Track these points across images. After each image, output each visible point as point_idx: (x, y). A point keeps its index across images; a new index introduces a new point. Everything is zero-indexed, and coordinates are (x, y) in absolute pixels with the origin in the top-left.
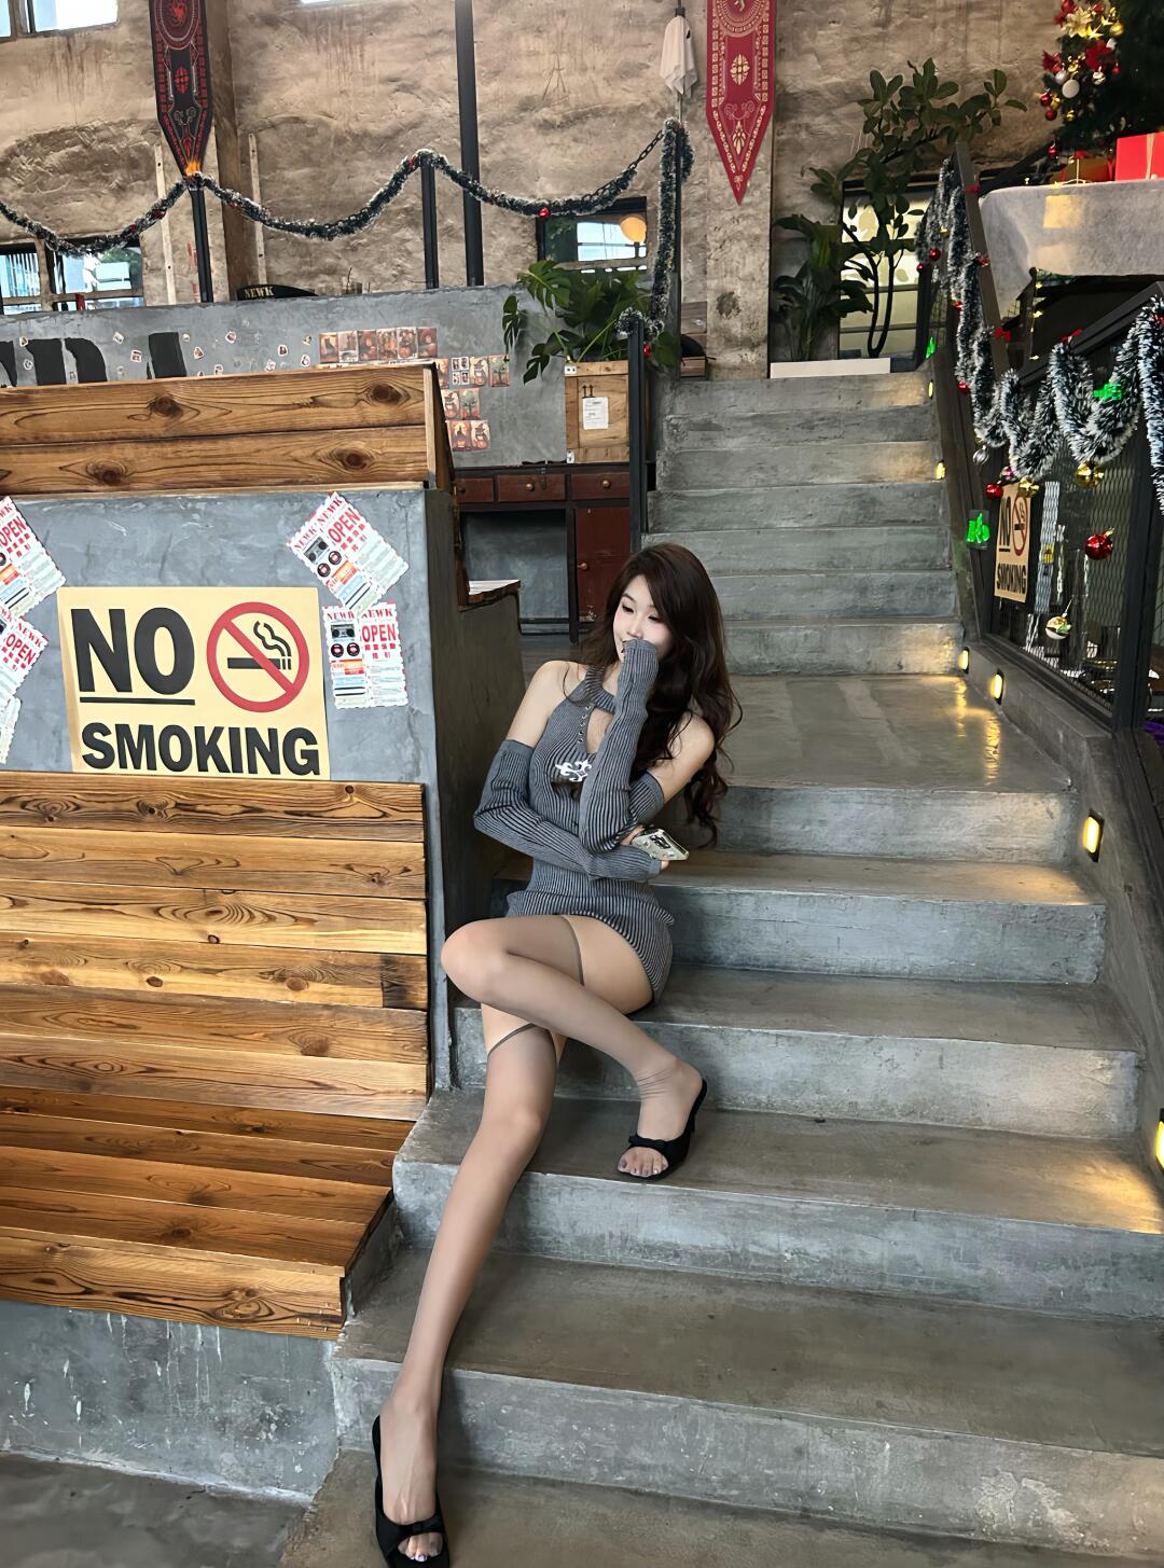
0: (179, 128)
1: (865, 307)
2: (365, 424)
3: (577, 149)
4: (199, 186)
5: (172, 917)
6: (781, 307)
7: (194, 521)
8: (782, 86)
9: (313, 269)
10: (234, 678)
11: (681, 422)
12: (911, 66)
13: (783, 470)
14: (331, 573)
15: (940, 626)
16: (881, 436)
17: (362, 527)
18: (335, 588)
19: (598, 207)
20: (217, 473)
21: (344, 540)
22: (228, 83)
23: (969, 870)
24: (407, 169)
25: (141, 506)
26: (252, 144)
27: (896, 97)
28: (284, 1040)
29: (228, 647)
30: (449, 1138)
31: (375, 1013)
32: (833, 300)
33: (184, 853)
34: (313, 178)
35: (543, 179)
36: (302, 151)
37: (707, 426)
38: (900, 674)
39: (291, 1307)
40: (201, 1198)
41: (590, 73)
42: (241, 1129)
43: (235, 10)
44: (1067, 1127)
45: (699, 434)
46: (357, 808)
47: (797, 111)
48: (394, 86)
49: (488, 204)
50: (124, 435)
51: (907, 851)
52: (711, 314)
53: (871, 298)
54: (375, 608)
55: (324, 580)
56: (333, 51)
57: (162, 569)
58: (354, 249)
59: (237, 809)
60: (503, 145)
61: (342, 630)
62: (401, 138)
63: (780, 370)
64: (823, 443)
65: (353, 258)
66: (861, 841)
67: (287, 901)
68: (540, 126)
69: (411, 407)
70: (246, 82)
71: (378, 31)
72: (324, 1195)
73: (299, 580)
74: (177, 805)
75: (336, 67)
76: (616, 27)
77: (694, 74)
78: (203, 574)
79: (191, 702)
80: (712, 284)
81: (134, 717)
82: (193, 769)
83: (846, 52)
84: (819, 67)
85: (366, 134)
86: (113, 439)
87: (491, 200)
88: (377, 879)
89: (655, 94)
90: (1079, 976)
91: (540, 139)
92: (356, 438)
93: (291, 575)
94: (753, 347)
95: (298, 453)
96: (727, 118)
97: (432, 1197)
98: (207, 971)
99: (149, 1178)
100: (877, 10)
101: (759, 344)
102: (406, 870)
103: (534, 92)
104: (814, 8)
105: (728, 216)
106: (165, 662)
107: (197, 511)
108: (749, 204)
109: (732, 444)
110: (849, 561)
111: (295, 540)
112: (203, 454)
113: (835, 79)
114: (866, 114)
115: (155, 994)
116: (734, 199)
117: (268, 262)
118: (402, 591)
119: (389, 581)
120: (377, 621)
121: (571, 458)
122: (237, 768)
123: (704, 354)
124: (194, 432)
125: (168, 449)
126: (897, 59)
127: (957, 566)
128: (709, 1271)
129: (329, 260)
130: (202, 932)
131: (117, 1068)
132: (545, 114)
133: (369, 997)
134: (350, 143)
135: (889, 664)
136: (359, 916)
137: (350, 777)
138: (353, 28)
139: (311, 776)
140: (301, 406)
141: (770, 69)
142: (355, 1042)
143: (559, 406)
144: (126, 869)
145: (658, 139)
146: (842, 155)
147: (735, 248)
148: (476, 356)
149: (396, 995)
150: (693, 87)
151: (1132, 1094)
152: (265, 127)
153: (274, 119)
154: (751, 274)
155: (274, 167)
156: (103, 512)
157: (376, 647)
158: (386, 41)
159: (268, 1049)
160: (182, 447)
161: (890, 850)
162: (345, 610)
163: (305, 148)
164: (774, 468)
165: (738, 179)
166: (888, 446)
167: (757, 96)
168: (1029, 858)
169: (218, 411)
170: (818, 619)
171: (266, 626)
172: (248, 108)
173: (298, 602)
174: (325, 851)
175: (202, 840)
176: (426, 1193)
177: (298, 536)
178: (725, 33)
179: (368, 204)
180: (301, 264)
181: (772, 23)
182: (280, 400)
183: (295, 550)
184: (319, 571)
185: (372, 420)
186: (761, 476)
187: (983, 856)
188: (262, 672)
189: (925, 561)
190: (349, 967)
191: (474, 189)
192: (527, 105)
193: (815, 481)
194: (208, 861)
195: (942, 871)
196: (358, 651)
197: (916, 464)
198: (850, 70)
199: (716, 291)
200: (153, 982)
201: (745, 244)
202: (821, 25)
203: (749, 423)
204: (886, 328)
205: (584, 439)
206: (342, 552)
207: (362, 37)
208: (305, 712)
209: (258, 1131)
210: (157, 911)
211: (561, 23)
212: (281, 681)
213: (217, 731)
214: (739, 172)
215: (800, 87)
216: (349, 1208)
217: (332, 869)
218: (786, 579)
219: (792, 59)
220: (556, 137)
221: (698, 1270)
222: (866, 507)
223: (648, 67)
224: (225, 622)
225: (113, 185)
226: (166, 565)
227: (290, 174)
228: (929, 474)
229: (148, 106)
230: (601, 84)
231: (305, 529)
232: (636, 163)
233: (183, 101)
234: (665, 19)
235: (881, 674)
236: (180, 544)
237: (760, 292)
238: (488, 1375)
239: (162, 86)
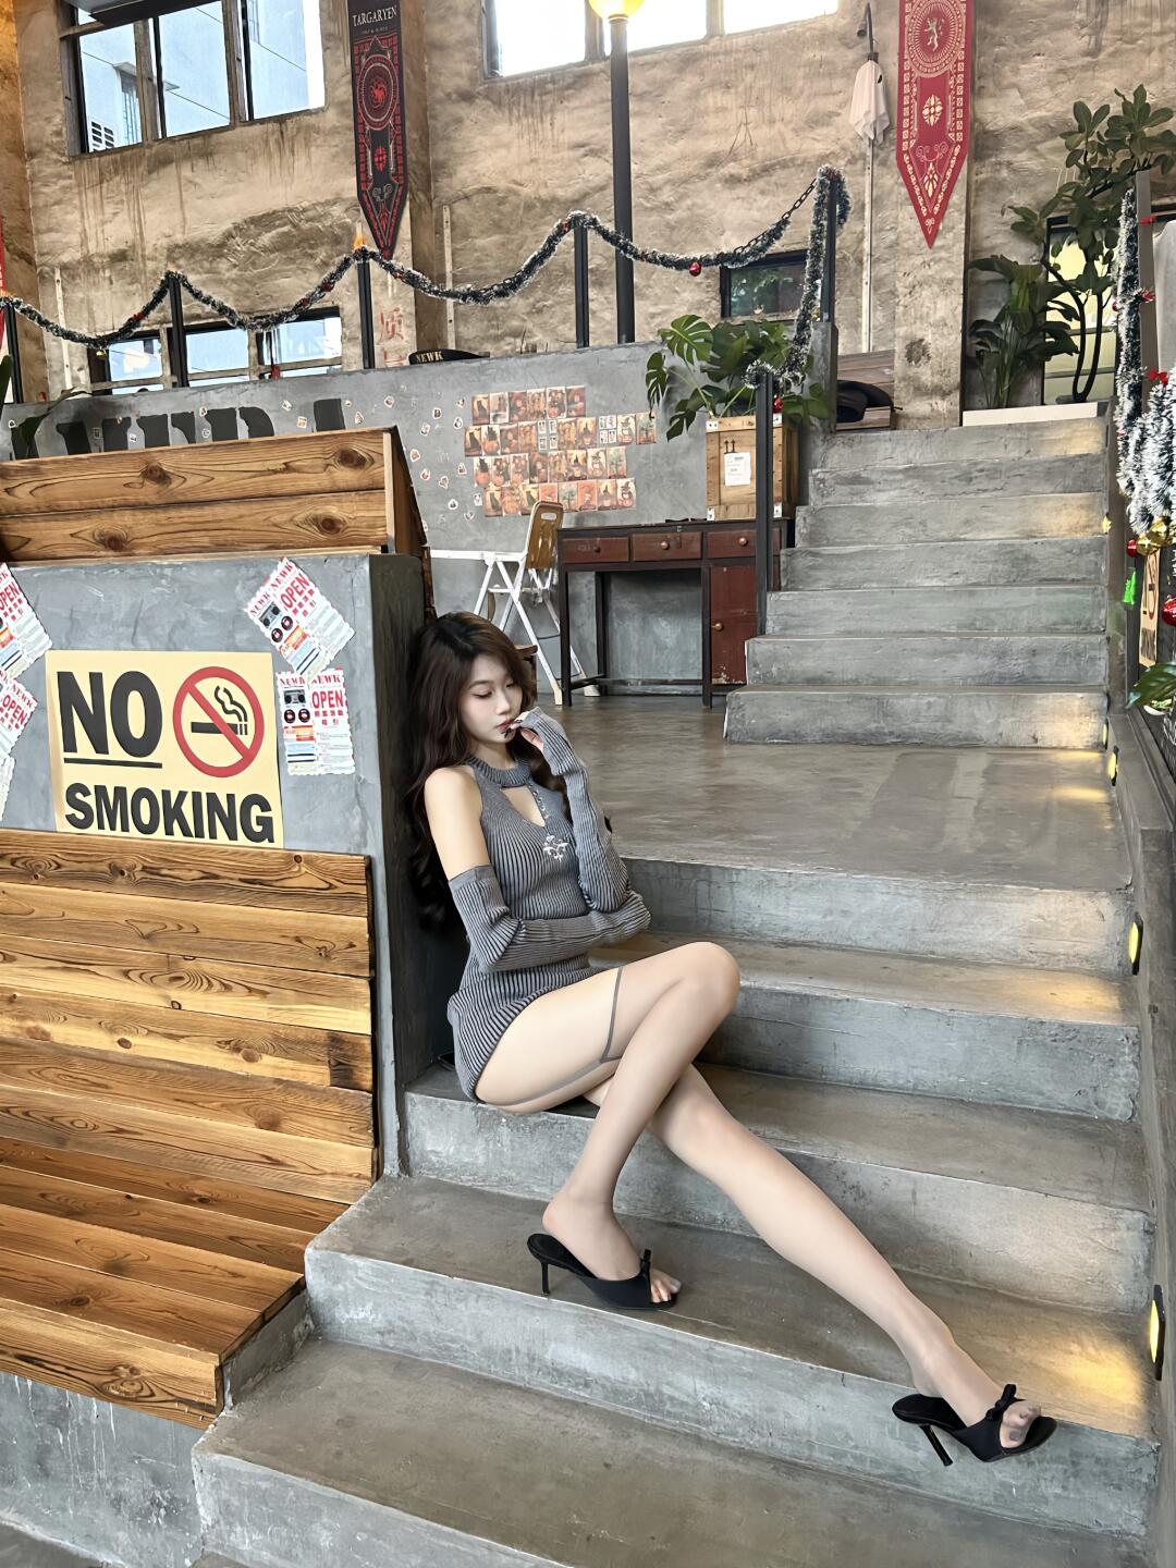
0: (377, 205)
1: (1071, 350)
2: (335, 488)
3: (764, 201)
4: (365, 259)
5: (139, 980)
6: (978, 353)
7: (161, 586)
8: (981, 123)
9: (500, 332)
10: (196, 741)
11: (827, 476)
12: (1118, 94)
13: (932, 525)
14: (285, 637)
15: (1080, 695)
16: (1049, 488)
17: (311, 592)
18: (287, 653)
19: (751, 259)
20: (206, 539)
21: (295, 605)
22: (423, 159)
23: (1001, 975)
24: (561, 232)
25: (117, 571)
26: (446, 215)
27: (1103, 127)
28: (239, 1111)
29: (192, 712)
30: (371, 1226)
31: (324, 1091)
32: (1040, 341)
33: (149, 917)
34: (503, 244)
36: (493, 220)
37: (856, 480)
38: (1034, 747)
39: (170, 1391)
40: (116, 1267)
41: (778, 125)
42: (188, 1199)
43: (433, 87)
44: (1063, 1290)
45: (846, 489)
46: (305, 879)
47: (997, 149)
48: (582, 151)
49: (639, 262)
50: (122, 502)
51: (939, 949)
52: (899, 362)
53: (1076, 340)
54: (324, 673)
55: (277, 645)
56: (524, 121)
57: (134, 634)
58: (540, 311)
59: (196, 874)
60: (689, 202)
61: (294, 697)
62: (588, 201)
63: (972, 418)
64: (982, 496)
65: (538, 319)
66: (888, 936)
67: (241, 970)
68: (726, 181)
70: (441, 157)
71: (568, 98)
72: (235, 1275)
73: (256, 645)
74: (144, 869)
75: (526, 137)
76: (806, 77)
77: (886, 118)
78: (170, 639)
79: (159, 766)
80: (901, 331)
81: (111, 778)
82: (160, 832)
83: (1052, 85)
84: (1022, 102)
85: (554, 199)
86: (113, 507)
87: (643, 257)
88: (325, 954)
89: (846, 141)
90: (1110, 1111)
91: (727, 195)
92: (328, 503)
93: (248, 640)
94: (944, 394)
95: (278, 519)
96: (917, 160)
97: (340, 1288)
98: (171, 1036)
99: (77, 1241)
100: (1086, 38)
101: (950, 393)
102: (352, 946)
103: (721, 148)
104: (1016, 42)
105: (918, 260)
106: (137, 726)
107: (163, 576)
108: (942, 247)
109: (881, 499)
110: (994, 623)
111: (251, 605)
112: (192, 520)
113: (1042, 113)
114: (1068, 147)
115: (125, 1055)
116: (925, 243)
117: (457, 326)
118: (348, 657)
119: (336, 646)
120: (327, 687)
121: (711, 516)
122: (199, 834)
123: (891, 404)
124: (181, 498)
125: (161, 516)
126: (1106, 90)
127: (1111, 630)
128: (622, 1409)
129: (515, 323)
130: (166, 997)
131: (91, 1126)
132: (731, 168)
133: (317, 1074)
134: (538, 209)
135: (1021, 737)
136: (308, 990)
137: (301, 847)
138: (544, 98)
139: (266, 843)
140: (275, 472)
141: (965, 107)
142: (305, 1119)
143: (696, 463)
144: (99, 930)
145: (812, 187)
146: (1047, 191)
147: (926, 293)
148: (623, 414)
149: (343, 1075)
150: (886, 132)
152: (459, 199)
153: (466, 190)
154: (943, 319)
155: (466, 236)
156: (84, 577)
157: (325, 714)
158: (576, 108)
159: (228, 1120)
160: (173, 513)
161: (919, 948)
162: (296, 675)
163: (497, 216)
164: (923, 523)
165: (930, 222)
166: (1049, 499)
167: (951, 135)
168: (1077, 965)
169: (202, 478)
170: (950, 686)
171: (226, 691)
172: (443, 182)
173: (254, 667)
174: (276, 922)
175: (166, 905)
176: (335, 1283)
177: (254, 601)
178: (917, 74)
179: (522, 268)
180: (488, 328)
181: (969, 62)
182: (256, 466)
183: (251, 616)
184: (273, 636)
185: (342, 485)
186: (908, 531)
187: (1024, 960)
188: (221, 737)
189: (1079, 623)
190: (299, 1042)
191: (624, 247)
192: (713, 161)
193: (967, 536)
194: (171, 927)
195: (969, 974)
196: (308, 717)
197: (1081, 517)
198: (1056, 102)
199: (906, 338)
200: (123, 1043)
201: (936, 288)
202: (1024, 58)
203: (900, 476)
204: (1094, 371)
205: (725, 495)
206: (293, 618)
207: (553, 106)
208: (259, 779)
209: (203, 1201)
210: (126, 974)
211: (749, 77)
212: (238, 745)
213: (182, 795)
214: (930, 215)
215: (1001, 123)
216: (251, 1294)
217: (282, 941)
218: (917, 642)
219: (993, 96)
220: (741, 191)
221: (610, 1406)
222: (1018, 566)
223: (838, 115)
224: (188, 687)
225: (318, 260)
226: (138, 629)
227: (480, 242)
228: (1096, 528)
229: (349, 185)
230: (789, 135)
231: (259, 595)
232: (789, 213)
233: (381, 177)
234: (856, 65)
235: (1014, 747)
236: (150, 609)
237: (952, 337)
238: (342, 1494)
239: (362, 165)
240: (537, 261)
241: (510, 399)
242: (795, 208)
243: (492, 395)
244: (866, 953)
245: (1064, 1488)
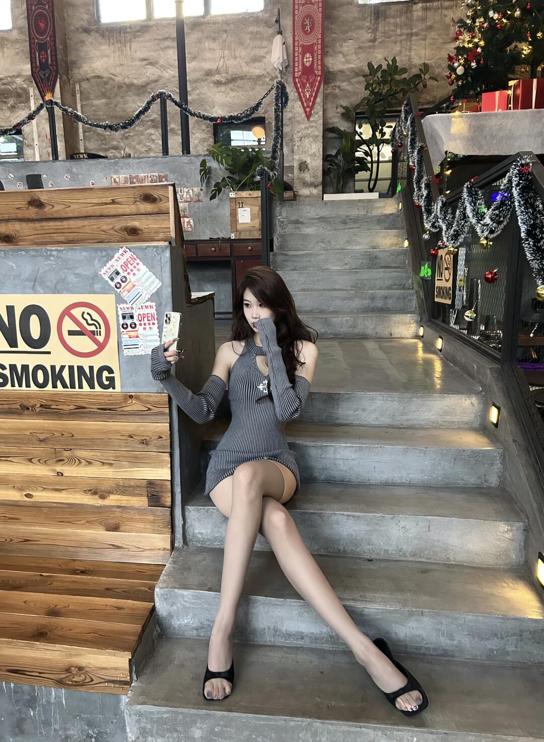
0: (42, 79)
1: (366, 169)
2: (139, 213)
3: (233, 94)
4: (52, 105)
5: (38, 463)
6: (328, 169)
7: (51, 260)
8: (327, 68)
9: (107, 147)
10: (72, 341)
11: (285, 220)
12: (386, 60)
13: (333, 243)
14: (122, 287)
15: (409, 315)
16: (378, 227)
17: (138, 264)
18: (124, 294)
19: (245, 119)
20: (63, 238)
21: (129, 270)
22: (65, 59)
23: (436, 432)
24: (154, 99)
25: (23, 253)
26: (77, 87)
27: (379, 74)
28: (96, 524)
29: (68, 325)
30: (182, 573)
31: (144, 509)
32: (352, 165)
33: (44, 430)
34: (107, 104)
35: (217, 107)
36: (102, 92)
37: (297, 222)
38: (391, 338)
39: (103, 677)
40: (53, 612)
41: (238, 59)
42: (74, 572)
43: (69, 24)
44: (490, 561)
45: (293, 226)
46: (135, 406)
47: (334, 80)
48: (146, 62)
49: (193, 117)
50: (14, 217)
51: (405, 423)
52: (296, 171)
53: (369, 165)
54: (145, 304)
55: (118, 291)
56: (116, 45)
57: (34, 285)
58: (127, 138)
59: (72, 407)
60: (198, 91)
61: (127, 316)
62: (149, 87)
63: (327, 197)
64: (351, 230)
65: (126, 142)
66: (383, 419)
67: (98, 454)
68: (215, 83)
69: (162, 205)
70: (75, 59)
71: (138, 37)
72: (119, 608)
73: (105, 290)
74: (41, 406)
75: (117, 53)
76: (250, 39)
77: (287, 61)
78: (55, 287)
79: (49, 353)
80: (296, 157)
81: (19, 360)
82: (49, 387)
83: (356, 53)
84: (344, 60)
85: (132, 85)
86: (9, 220)
87: (193, 115)
88: (145, 442)
89: (269, 70)
90: (491, 483)
91: (215, 89)
92: (134, 220)
93: (101, 288)
94: (316, 187)
95: (105, 227)
96: (302, 81)
97: (175, 608)
98: (57, 490)
99: (25, 602)
100: (370, 34)
101: (318, 186)
102: (160, 437)
103: (212, 68)
104: (341, 33)
105: (303, 126)
106: (35, 331)
107: (53, 256)
108: (313, 121)
109: (309, 231)
110: (365, 285)
111: (103, 271)
112: (56, 228)
113: (353, 66)
114: (366, 81)
115: (29, 502)
116: (306, 119)
117: (85, 143)
118: (158, 296)
119: (151, 291)
120: (146, 311)
121: (233, 236)
122: (73, 386)
123: (292, 190)
124: (51, 216)
125: (38, 225)
126: (379, 57)
127: (416, 287)
128: (319, 646)
129: (115, 143)
130: (54, 471)
131: (8, 540)
132: (217, 77)
133: (141, 502)
134: (125, 88)
135: (386, 333)
136: (136, 461)
137: (131, 390)
138: (126, 35)
139: (111, 390)
140: (106, 204)
141: (322, 60)
142: (134, 524)
143: (226, 211)
144: (14, 439)
145: (272, 89)
146: (355, 100)
147: (307, 141)
148: (187, 188)
149: (155, 500)
150: (286, 67)
151: (522, 543)
152: (84, 80)
153: (88, 76)
154: (315, 153)
155: (88, 98)
156: (3, 256)
157: (145, 324)
158: (142, 41)
159: (89, 528)
160: (44, 224)
161: (397, 423)
162: (129, 306)
163: (103, 90)
164: (329, 242)
165: (308, 110)
166: (382, 232)
167: (316, 72)
168: (463, 426)
169: (64, 206)
170: (352, 312)
171: (88, 314)
172: (75, 71)
173: (105, 302)
174: (117, 428)
175: (54, 424)
176: (172, 605)
177: (105, 268)
178: (301, 43)
179: (134, 115)
180: (101, 144)
181: (323, 39)
182: (95, 201)
183: (103, 276)
184: (116, 286)
185: (142, 212)
186: (323, 245)
187: (441, 425)
188: (86, 337)
189: (401, 285)
190: (130, 487)
191: (185, 109)
192: (209, 73)
193: (348, 248)
194: (57, 434)
195: (422, 433)
196: (135, 327)
197: (394, 240)
198: (358, 61)
199: (298, 160)
200: (28, 496)
201: (311, 139)
202: (345, 40)
203: (317, 221)
204: (376, 180)
205: (239, 227)
206: (128, 277)
207: (130, 39)
208: (108, 357)
209: (83, 572)
210: (30, 460)
211: (225, 36)
212: (96, 341)
213: (62, 367)
214: (308, 106)
215: (336, 68)
216: (132, 617)
217: (121, 438)
218: (336, 293)
219: (332, 56)
220: (223, 88)
221: (313, 646)
222: (372, 260)
223: (265, 57)
224: (67, 312)
225: (9, 105)
226: (37, 283)
227: (96, 102)
228: (401, 245)
229: (27, 68)
230: (243, 64)
231: (108, 265)
232: (262, 99)
233: (44, 66)
234: (273, 36)
235: (382, 338)
236: (44, 272)
237: (319, 161)
239: (34, 59)
240: (142, 113)
241: (130, 178)
242: (264, 97)
243: (121, 176)
244: (377, 427)
245: (516, 647)
